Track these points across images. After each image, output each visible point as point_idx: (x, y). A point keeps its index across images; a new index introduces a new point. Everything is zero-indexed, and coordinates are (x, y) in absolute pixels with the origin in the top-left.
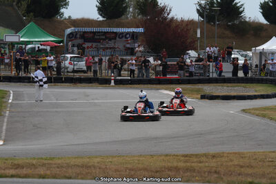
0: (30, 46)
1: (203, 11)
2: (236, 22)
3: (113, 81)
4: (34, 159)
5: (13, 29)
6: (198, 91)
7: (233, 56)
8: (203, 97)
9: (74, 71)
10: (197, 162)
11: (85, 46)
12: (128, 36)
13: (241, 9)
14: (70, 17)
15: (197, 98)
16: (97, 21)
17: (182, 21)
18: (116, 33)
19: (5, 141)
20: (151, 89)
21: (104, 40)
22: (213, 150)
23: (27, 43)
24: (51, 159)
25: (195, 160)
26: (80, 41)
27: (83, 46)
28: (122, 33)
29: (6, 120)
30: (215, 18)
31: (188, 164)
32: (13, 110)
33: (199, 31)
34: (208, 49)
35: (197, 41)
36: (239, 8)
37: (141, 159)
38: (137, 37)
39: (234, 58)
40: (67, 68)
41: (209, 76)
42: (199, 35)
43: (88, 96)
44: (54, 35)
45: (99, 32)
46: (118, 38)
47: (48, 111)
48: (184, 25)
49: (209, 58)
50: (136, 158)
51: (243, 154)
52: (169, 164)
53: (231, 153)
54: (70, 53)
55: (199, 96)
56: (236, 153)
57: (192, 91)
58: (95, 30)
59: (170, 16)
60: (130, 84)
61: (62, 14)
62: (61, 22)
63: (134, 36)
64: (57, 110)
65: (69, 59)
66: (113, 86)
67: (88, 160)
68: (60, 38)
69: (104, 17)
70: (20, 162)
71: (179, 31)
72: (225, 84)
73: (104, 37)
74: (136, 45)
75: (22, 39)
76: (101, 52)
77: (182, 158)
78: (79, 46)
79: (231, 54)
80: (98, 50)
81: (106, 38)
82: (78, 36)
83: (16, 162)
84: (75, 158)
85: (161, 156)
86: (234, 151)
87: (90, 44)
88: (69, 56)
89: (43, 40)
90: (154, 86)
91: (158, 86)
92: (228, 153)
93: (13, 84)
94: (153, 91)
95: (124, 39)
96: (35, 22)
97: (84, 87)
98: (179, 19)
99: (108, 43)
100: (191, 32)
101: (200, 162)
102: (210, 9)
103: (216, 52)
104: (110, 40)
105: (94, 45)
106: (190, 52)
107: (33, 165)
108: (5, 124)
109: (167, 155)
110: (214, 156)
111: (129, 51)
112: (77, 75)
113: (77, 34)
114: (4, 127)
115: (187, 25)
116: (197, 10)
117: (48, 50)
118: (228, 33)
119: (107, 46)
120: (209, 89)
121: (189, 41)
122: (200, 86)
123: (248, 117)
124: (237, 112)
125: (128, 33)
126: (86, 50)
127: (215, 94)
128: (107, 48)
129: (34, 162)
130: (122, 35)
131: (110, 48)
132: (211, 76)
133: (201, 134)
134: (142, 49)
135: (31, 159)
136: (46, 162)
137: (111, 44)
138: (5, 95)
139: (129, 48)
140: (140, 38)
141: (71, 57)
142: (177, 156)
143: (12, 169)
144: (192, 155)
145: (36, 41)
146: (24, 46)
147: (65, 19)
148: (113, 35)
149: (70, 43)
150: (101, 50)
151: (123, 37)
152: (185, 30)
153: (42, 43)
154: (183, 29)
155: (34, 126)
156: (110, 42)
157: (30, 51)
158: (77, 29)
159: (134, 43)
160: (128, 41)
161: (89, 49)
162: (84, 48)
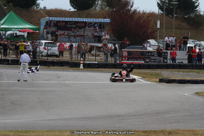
0: (9, 32)
1: (163, 5)
2: (192, 15)
3: (82, 65)
4: (12, 131)
6: (157, 75)
7: (188, 45)
8: (161, 81)
9: (48, 55)
11: (59, 33)
12: (96, 25)
13: (197, 4)
14: (45, 8)
15: (156, 82)
16: (69, 12)
17: (144, 13)
18: (85, 23)
21: (75, 28)
22: (169, 127)
23: (6, 30)
24: (26, 132)
26: (54, 29)
28: (91, 23)
30: (173, 11)
33: (159, 23)
34: (166, 38)
36: (194, 3)
38: (103, 26)
39: (189, 47)
40: (42, 52)
41: (167, 62)
42: (158, 26)
43: (59, 77)
44: (31, 23)
45: (71, 21)
46: (87, 28)
47: (24, 90)
48: (145, 17)
49: (168, 46)
51: (196, 131)
53: (185, 131)
54: (44, 39)
55: (158, 80)
56: (189, 131)
57: (152, 75)
58: (67, 19)
59: (133, 9)
60: (97, 68)
61: (39, 5)
62: (39, 11)
63: (101, 26)
64: (32, 89)
65: (44, 44)
66: (81, 69)
67: (59, 133)
68: (36, 25)
69: (75, 8)
71: (141, 22)
72: (181, 70)
73: (75, 26)
74: (103, 33)
75: (2, 26)
76: (72, 39)
77: (142, 134)
78: (53, 34)
79: (187, 44)
80: (69, 37)
81: (77, 27)
82: (52, 24)
84: (48, 131)
86: (188, 129)
87: (62, 32)
88: (44, 42)
89: (21, 27)
92: (183, 130)
95: (92, 28)
96: (14, 12)
97: (57, 70)
98: (141, 12)
99: (78, 31)
100: (152, 23)
102: (169, 3)
103: (174, 41)
104: (80, 29)
105: (66, 33)
106: (150, 40)
110: (170, 133)
111: (97, 39)
112: (50, 59)
115: (148, 16)
116: (158, 3)
117: (26, 36)
118: (184, 24)
119: (78, 33)
120: (166, 74)
121: (150, 31)
122: (158, 71)
123: (200, 99)
124: (191, 94)
125: (95, 23)
127: (171, 78)
128: (78, 36)
129: (11, 134)
130: (90, 25)
131: (80, 36)
132: (169, 62)
133: (159, 113)
134: (108, 37)
135: (9, 131)
136: (22, 134)
137: (81, 32)
139: (96, 36)
140: (107, 28)
141: (46, 43)
142: (138, 132)
144: (151, 131)
145: (15, 28)
146: (4, 32)
147: (41, 9)
148: (83, 24)
149: (45, 30)
150: (72, 37)
151: (91, 26)
152: (147, 21)
153: (20, 30)
154: (145, 21)
155: (11, 103)
156: (80, 30)
157: (9, 37)
158: (51, 19)
159: (102, 31)
160: (96, 29)
161: (62, 36)
162: (57, 35)
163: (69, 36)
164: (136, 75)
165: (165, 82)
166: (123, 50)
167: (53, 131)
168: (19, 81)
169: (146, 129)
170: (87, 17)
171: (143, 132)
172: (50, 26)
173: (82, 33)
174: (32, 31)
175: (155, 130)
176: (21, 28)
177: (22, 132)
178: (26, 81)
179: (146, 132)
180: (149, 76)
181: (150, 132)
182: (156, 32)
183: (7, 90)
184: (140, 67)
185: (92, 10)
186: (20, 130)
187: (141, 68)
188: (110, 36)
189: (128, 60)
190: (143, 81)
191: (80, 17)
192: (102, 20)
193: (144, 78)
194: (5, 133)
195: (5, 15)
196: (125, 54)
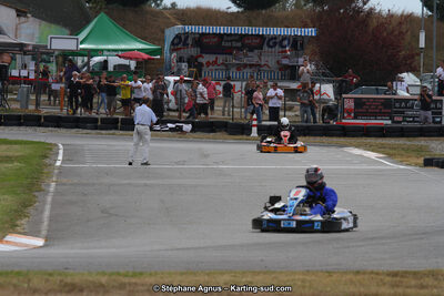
0: (97, 59)
3: (255, 129)
4: (104, 274)
5: (65, 26)
6: (419, 150)
8: (429, 163)
10: (416, 287)
11: (203, 60)
12: (286, 42)
14: (174, 5)
15: (416, 165)
16: (226, 13)
17: (391, 16)
18: (262, 37)
19: (47, 239)
20: (329, 145)
21: (239, 49)
23: (90, 53)
24: (134, 275)
25: (413, 282)
26: (193, 51)
27: (200, 60)
28: (274, 37)
29: (49, 199)
31: (400, 290)
32: (64, 180)
33: (422, 37)
34: (440, 70)
35: (419, 55)
37: (308, 278)
38: (302, 45)
41: (440, 122)
42: (422, 44)
43: (206, 156)
44: (144, 38)
45: (231, 34)
46: (266, 48)
47: (129, 184)
48: (394, 23)
50: (297, 277)
52: (362, 290)
54: (173, 74)
55: (421, 161)
57: (409, 151)
58: (222, 30)
59: (368, 7)
62: (160, 12)
63: (297, 44)
65: (172, 84)
66: (254, 139)
67: (206, 278)
68: (154, 44)
69: (239, 6)
70: (77, 280)
71: (385, 34)
73: (239, 44)
74: (301, 60)
75: (81, 46)
76: (233, 72)
77: (388, 279)
78: (192, 62)
80: (227, 69)
81: (244, 46)
82: (190, 41)
83: (69, 280)
84: (182, 274)
85: (346, 273)
87: (211, 58)
88: (172, 79)
89: (123, 47)
90: (335, 139)
91: (342, 140)
93: (63, 131)
94: (333, 149)
95: (277, 48)
96: (107, 13)
98: (385, 13)
99: (246, 56)
100: (408, 37)
101: (422, 287)
104: (251, 50)
105: (221, 59)
106: (404, 75)
107: (102, 286)
108: (48, 207)
109: (358, 273)
111: (287, 72)
113: (187, 38)
114: (47, 213)
115: (400, 23)
117: (133, 68)
119: (245, 61)
120: (440, 147)
121: (403, 54)
122: (422, 142)
125: (284, 38)
126: (205, 68)
128: (245, 66)
129: (104, 280)
130: (273, 41)
131: (251, 66)
133: (424, 233)
135: (98, 274)
136: (126, 280)
137: (253, 58)
138: (47, 151)
139: (287, 67)
140: (309, 48)
141: (176, 82)
142: (377, 274)
143: (61, 291)
144: (406, 272)
145: (109, 50)
146: (86, 59)
147: (165, 8)
148: (258, 41)
149: (174, 54)
150: (234, 70)
151: (275, 44)
152: (396, 33)
153: (120, 53)
154: (392, 32)
155: (102, 212)
156: (250, 54)
157: (96, 69)
158: (188, 29)
159: (298, 56)
160: (286, 52)
161: (211, 67)
162: (202, 65)
163: (227, 67)
164: (373, 151)
165: (437, 166)
166: (344, 96)
167: (195, 274)
168: (130, 164)
169: (396, 269)
170: (266, 24)
171: (389, 274)
172: (186, 44)
173: (255, 60)
174: (146, 56)
175: (417, 270)
176: (122, 50)
177: (126, 275)
178: (146, 164)
179: (395, 274)
180: (403, 152)
181: (405, 274)
182: (417, 58)
183: (94, 184)
184: (382, 132)
185: (276, 10)
186: (122, 271)
187: (384, 136)
188: (317, 66)
189: (355, 118)
190: (390, 165)
191: (250, 24)
192: (298, 32)
193: (390, 156)
194: (91, 279)
195: (88, 22)
196: (350, 104)
